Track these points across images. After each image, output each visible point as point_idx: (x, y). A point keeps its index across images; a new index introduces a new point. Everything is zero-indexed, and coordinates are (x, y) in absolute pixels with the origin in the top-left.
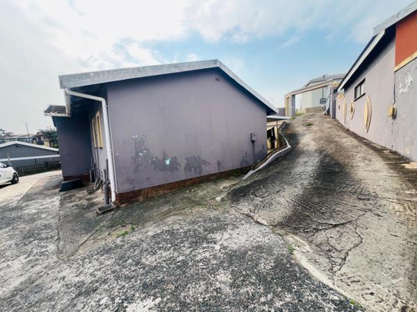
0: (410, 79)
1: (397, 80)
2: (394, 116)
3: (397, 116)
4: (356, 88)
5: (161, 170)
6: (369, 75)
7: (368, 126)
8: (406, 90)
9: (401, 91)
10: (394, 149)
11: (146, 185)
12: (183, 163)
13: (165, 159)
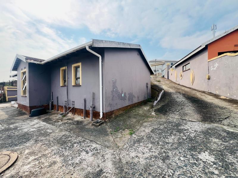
0: (216, 65)
1: (209, 65)
2: (209, 79)
3: (211, 78)
4: (183, 66)
5: (121, 100)
6: (192, 62)
7: (193, 83)
8: (215, 69)
9: (212, 69)
10: (209, 92)
11: (115, 108)
12: (128, 96)
13: (122, 93)
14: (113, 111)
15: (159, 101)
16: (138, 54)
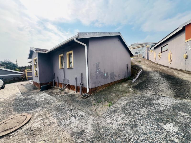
1: (187, 45)
2: (186, 58)
4: (162, 48)
5: (104, 78)
6: (169, 43)
7: (171, 62)
9: (189, 49)
10: (187, 70)
11: (99, 85)
12: (109, 75)
13: (104, 73)
14: (97, 87)
15: (137, 79)
16: (118, 41)
